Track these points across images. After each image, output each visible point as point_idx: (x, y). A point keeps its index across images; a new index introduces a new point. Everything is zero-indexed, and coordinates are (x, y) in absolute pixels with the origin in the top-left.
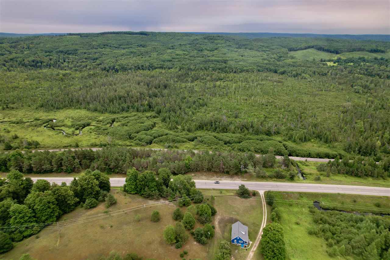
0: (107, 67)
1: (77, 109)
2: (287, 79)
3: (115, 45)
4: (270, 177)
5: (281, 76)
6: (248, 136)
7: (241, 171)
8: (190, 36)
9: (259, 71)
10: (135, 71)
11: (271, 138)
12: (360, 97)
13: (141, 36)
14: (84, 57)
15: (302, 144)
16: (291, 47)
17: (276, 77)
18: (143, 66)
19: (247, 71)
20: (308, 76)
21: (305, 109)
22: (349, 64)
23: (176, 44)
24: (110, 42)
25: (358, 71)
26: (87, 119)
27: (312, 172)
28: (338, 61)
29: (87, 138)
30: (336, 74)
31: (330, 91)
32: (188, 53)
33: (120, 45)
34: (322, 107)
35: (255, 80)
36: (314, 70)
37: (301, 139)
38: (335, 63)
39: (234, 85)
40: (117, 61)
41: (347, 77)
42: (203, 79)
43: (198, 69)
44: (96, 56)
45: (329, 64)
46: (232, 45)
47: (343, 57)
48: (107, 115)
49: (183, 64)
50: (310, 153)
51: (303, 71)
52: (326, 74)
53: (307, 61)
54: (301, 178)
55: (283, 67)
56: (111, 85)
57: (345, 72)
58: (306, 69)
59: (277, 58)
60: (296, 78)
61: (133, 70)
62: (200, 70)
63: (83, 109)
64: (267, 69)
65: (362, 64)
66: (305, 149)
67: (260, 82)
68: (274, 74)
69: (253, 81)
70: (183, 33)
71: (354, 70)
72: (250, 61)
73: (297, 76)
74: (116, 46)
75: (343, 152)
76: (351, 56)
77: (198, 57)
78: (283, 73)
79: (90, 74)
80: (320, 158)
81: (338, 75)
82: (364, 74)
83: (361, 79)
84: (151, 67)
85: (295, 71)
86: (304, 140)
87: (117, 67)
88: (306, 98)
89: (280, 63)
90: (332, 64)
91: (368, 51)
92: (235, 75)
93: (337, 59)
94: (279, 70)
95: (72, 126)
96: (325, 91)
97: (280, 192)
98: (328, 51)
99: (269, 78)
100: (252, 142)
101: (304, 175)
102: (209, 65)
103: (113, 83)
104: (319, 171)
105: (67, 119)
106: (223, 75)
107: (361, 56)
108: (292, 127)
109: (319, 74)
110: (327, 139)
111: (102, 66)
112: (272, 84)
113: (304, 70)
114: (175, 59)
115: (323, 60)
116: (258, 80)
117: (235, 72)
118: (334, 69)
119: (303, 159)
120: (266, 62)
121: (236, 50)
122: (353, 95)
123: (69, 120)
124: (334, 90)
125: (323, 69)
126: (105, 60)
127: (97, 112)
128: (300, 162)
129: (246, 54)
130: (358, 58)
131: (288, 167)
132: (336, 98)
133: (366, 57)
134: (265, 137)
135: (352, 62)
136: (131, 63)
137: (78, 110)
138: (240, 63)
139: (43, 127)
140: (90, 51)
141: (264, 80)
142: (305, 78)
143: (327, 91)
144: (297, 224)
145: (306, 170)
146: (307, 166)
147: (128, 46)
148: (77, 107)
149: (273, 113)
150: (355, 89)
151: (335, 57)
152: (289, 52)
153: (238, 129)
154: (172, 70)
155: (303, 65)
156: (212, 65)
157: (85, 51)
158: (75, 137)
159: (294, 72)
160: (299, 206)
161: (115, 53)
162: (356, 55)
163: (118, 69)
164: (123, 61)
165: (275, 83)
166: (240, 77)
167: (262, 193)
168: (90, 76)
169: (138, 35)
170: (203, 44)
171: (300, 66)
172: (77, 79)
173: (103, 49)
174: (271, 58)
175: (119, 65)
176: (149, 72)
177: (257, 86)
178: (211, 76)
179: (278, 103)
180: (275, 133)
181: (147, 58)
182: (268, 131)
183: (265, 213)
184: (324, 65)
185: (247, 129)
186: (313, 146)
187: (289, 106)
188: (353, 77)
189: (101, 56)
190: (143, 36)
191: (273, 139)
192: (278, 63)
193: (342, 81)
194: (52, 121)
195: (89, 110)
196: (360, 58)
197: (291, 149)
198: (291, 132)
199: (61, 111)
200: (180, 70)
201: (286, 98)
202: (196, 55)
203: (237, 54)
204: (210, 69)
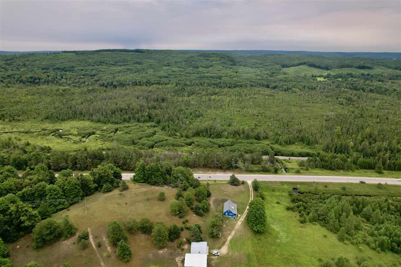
0: (105, 82)
1: (81, 120)
2: (278, 94)
3: (111, 63)
4: (258, 171)
5: (273, 91)
6: (239, 141)
7: (232, 166)
8: (185, 54)
9: (252, 86)
10: (133, 86)
11: (260, 142)
12: (343, 108)
13: (137, 53)
14: (82, 74)
15: (287, 146)
16: (284, 63)
17: (268, 91)
18: (140, 82)
19: (241, 86)
20: (298, 90)
21: (293, 118)
22: (338, 79)
23: (171, 61)
24: (106, 59)
25: (345, 85)
26: (91, 129)
27: (294, 167)
28: (328, 76)
29: (94, 144)
30: (325, 88)
31: (317, 103)
32: (184, 70)
33: (117, 63)
34: (308, 117)
35: (248, 94)
36: (304, 84)
37: (286, 142)
38: (325, 78)
39: (228, 98)
40: (114, 77)
41: (334, 90)
42: (199, 94)
43: (193, 85)
44: (94, 72)
45: (319, 79)
46: (226, 62)
47: (333, 73)
48: (110, 125)
49: (179, 80)
50: (293, 153)
51: (293, 85)
52: (315, 88)
53: (299, 76)
54: (284, 172)
55: (275, 82)
56: (111, 99)
57: (333, 87)
58: (297, 84)
59: (269, 73)
60: (287, 92)
61: (131, 85)
62: (195, 85)
63: (87, 120)
64: (260, 84)
65: (350, 79)
66: (289, 150)
67: (253, 96)
68: (266, 89)
69: (246, 95)
70: (179, 50)
71: (341, 85)
72: (243, 77)
73: (287, 90)
74: (113, 63)
75: (322, 152)
76: (340, 72)
77: (193, 73)
78: (274, 88)
79: (89, 90)
80: (302, 157)
81: (326, 89)
82: (350, 88)
83: (346, 92)
84: (148, 83)
85: (286, 85)
86: (289, 143)
87: (115, 83)
88: (294, 109)
89: (273, 79)
90: (322, 79)
91: (356, 67)
92: (229, 89)
93: (328, 75)
94: (271, 85)
95: (79, 134)
96: (312, 103)
97: (265, 182)
98: (319, 67)
99: (262, 92)
100: (243, 145)
101: (287, 170)
102: (204, 81)
103: (113, 98)
104: (299, 166)
105: (72, 129)
106: (217, 90)
107: (349, 72)
108: (279, 133)
109: (308, 88)
110: (309, 142)
111: (100, 82)
112: (263, 98)
113: (295, 85)
114: (171, 75)
115: (314, 75)
116: (251, 94)
117: (229, 87)
118: (322, 84)
119: (287, 158)
120: (259, 77)
121: (231, 66)
122: (337, 106)
123: (75, 130)
124: (321, 102)
125: (312, 83)
126: (102, 77)
127: (100, 123)
128: (284, 160)
129: (240, 70)
130: (346, 74)
131: (273, 164)
132: (322, 109)
133: (354, 73)
134: (255, 141)
135: (340, 77)
136: (128, 79)
137: (82, 122)
138: (234, 79)
139: (51, 136)
140: (87, 68)
141: (256, 94)
142: (295, 92)
143: (315, 103)
144: (278, 203)
145: (289, 166)
146: (290, 162)
147: (124, 63)
148: (80, 119)
149: (263, 122)
150: (340, 101)
151: (325, 73)
152: (282, 69)
153: (231, 135)
154: (169, 86)
155: (294, 80)
156: (207, 81)
157: (82, 68)
158: (83, 144)
159: (285, 87)
160: (281, 191)
161: (112, 70)
162: (345, 71)
163: (116, 84)
164: (121, 78)
165: (267, 97)
166: (234, 92)
167: (250, 182)
168: (89, 91)
169: (134, 53)
170: (199, 61)
171: (291, 81)
172: (77, 94)
173: (100, 66)
174: (264, 74)
175: (117, 81)
176: (146, 88)
177: (249, 99)
178: (206, 91)
179: (268, 113)
180: (263, 138)
181: (144, 75)
182: (257, 136)
183: (252, 196)
184: (314, 80)
185: (238, 134)
186: (297, 148)
187: (277, 115)
188: (340, 91)
189: (98, 73)
190: (139, 53)
191: (262, 142)
192: (270, 79)
193: (329, 94)
194: (59, 131)
195: (92, 121)
196: (348, 74)
197: (277, 150)
198: (278, 137)
199: (66, 122)
200: (176, 86)
201: (276, 109)
202: (191, 72)
203: (231, 70)
204: (205, 84)
